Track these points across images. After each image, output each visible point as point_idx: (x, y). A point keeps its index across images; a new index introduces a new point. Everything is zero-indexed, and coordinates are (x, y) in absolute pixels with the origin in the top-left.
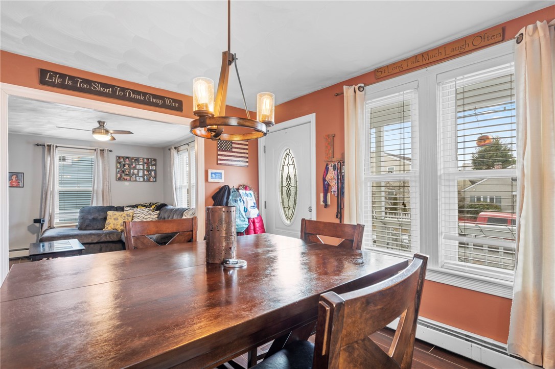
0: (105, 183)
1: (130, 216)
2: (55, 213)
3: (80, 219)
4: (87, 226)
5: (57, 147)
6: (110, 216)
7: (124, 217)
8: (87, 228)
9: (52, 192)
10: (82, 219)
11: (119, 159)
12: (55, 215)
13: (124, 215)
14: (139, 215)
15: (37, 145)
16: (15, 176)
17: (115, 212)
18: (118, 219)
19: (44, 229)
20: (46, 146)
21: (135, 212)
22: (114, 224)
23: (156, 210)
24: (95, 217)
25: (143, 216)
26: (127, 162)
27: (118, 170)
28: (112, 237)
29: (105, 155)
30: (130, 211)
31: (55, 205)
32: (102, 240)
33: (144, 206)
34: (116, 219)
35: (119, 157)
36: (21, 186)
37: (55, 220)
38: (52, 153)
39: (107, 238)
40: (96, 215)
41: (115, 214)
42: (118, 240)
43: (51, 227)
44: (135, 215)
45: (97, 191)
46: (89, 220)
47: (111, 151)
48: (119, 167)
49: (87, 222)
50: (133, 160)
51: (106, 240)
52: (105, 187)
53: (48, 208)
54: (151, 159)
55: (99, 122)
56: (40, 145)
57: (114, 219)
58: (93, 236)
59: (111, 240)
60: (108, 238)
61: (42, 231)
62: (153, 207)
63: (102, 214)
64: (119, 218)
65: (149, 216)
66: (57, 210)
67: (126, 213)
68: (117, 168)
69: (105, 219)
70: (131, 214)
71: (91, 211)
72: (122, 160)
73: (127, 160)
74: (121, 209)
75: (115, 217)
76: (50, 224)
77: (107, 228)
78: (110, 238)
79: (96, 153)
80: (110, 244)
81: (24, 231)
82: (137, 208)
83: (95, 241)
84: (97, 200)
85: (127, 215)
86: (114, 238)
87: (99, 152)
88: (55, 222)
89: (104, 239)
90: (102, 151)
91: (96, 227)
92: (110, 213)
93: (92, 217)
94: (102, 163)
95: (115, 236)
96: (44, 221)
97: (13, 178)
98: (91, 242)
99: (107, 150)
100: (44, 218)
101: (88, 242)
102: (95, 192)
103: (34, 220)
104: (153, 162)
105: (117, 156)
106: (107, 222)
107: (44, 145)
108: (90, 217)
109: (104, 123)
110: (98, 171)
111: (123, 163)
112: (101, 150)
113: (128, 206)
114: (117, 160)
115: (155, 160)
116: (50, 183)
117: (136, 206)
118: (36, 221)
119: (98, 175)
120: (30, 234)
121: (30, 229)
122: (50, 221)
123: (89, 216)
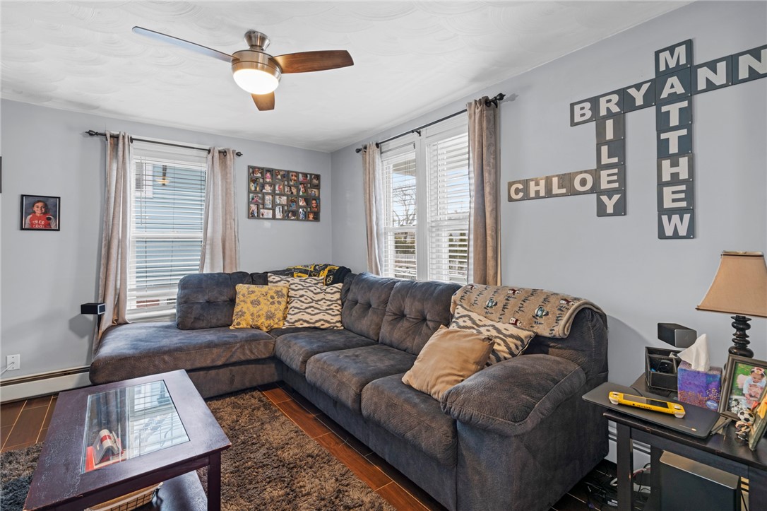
0: (228, 222)
1: (283, 296)
2: (128, 287)
3: (179, 304)
4: (197, 319)
5: (132, 140)
6: (244, 295)
7: (272, 297)
8: (197, 325)
9: (122, 243)
10: (186, 302)
11: (253, 173)
12: (128, 293)
13: (272, 293)
14: (301, 292)
15: (91, 133)
16: (40, 205)
17: (253, 287)
18: (259, 303)
19: (104, 327)
20: (108, 136)
21: (293, 287)
22: (252, 315)
23: (333, 283)
24: (212, 299)
25: (311, 295)
26: (268, 180)
27: (251, 195)
28: (255, 351)
29: (228, 162)
30: (281, 284)
31: (128, 271)
32: (234, 360)
33: (305, 272)
34: (256, 303)
35: (254, 168)
36: (53, 227)
37: (128, 303)
38: (120, 153)
39: (244, 354)
40: (213, 294)
41: (253, 292)
42: (267, 355)
43: (120, 321)
44: (292, 293)
45: (212, 240)
46: (199, 306)
47: (239, 154)
48: (253, 189)
49: (196, 310)
50: (279, 177)
51: (243, 358)
52: (228, 231)
53: (112, 278)
54: (311, 175)
55: (250, 36)
56: (97, 134)
57: (252, 303)
58: (215, 350)
59: (253, 357)
60: (248, 352)
61: (101, 332)
62: (323, 274)
63: (226, 290)
64: (261, 299)
65: (321, 296)
66: (131, 282)
67: (274, 289)
68: (249, 191)
69: (232, 302)
70: (285, 291)
71: (204, 285)
72: (259, 175)
73: (268, 175)
74: (260, 279)
75: (253, 297)
76: (118, 314)
77: (239, 324)
78: (251, 352)
79: (210, 157)
80: (250, 366)
81: (61, 330)
82: (293, 276)
83: (220, 363)
84: (212, 259)
85: (277, 292)
86: (261, 351)
87: (217, 155)
88: (128, 308)
89: (239, 356)
90: (223, 153)
91: (214, 321)
92: (242, 288)
93: (206, 298)
94: (222, 179)
95: (261, 347)
96: (103, 309)
97: (35, 209)
98: (211, 365)
99: (233, 151)
100: (104, 301)
101: (204, 365)
102: (208, 242)
103: (82, 306)
104: (315, 181)
105: (250, 167)
106: (237, 309)
107: (105, 135)
108: (202, 299)
109: (263, 39)
110: (214, 196)
111: (261, 180)
112: (220, 152)
113: (276, 273)
114: (249, 174)
115: (318, 177)
116: (116, 222)
117: (288, 272)
118: (87, 309)
119: (214, 204)
120: (73, 337)
121: (73, 325)
122: (118, 306)
123: (200, 296)
